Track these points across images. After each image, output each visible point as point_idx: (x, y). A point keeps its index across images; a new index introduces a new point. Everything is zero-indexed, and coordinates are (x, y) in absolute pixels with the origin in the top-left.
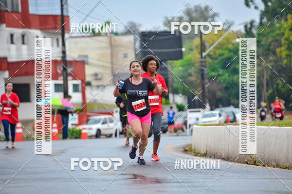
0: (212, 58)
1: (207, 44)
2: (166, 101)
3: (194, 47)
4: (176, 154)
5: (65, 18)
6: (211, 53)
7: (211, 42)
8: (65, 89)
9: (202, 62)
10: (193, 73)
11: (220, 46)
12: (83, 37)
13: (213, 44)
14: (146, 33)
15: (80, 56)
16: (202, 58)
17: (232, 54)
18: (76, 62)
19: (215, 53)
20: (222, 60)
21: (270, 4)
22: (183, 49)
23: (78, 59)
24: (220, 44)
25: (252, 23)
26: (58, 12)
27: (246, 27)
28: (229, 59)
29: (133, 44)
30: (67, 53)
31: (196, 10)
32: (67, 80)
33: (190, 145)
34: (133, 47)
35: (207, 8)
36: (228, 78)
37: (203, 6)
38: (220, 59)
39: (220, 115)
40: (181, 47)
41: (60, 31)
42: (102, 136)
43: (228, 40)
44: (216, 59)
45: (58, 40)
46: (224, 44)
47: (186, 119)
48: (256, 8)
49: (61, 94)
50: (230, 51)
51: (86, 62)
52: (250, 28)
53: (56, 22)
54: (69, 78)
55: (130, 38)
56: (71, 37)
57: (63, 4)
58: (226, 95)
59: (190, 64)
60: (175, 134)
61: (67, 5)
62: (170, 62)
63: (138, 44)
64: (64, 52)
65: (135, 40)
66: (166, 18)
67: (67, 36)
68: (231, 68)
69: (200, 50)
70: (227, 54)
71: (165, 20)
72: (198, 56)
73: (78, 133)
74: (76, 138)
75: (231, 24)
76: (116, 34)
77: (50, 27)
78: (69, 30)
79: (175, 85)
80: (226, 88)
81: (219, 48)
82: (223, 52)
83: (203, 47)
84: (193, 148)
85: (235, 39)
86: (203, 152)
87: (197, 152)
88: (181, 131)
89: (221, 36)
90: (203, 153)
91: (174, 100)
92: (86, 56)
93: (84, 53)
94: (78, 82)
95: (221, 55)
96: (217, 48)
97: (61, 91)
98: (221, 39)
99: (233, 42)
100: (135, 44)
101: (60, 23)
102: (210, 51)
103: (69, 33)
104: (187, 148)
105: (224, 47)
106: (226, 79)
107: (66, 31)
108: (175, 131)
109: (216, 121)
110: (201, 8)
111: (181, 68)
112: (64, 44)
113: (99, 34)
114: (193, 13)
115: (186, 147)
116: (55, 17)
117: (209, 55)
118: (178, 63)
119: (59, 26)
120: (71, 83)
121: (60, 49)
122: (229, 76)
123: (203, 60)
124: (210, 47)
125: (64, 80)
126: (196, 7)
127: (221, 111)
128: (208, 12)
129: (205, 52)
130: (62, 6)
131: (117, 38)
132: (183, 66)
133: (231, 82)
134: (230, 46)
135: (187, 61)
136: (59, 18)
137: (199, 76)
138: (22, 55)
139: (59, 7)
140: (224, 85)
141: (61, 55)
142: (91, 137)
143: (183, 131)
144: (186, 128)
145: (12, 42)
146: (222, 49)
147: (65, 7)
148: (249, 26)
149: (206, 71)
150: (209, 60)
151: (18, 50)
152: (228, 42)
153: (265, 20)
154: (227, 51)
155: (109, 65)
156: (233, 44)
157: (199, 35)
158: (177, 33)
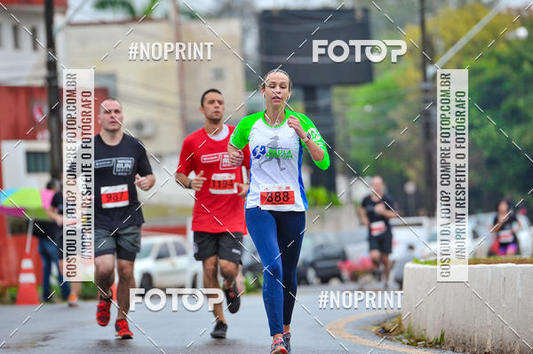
1: (439, 44)
2: (329, 196)
4: (360, 341)
7: (449, 36)
9: (426, 91)
10: (401, 121)
11: (475, 48)
12: (103, 23)
13: (453, 44)
14: (275, 13)
16: (425, 79)
17: (506, 69)
20: (480, 86)
24: (473, 42)
28: (497, 82)
32: (60, 141)
33: (399, 316)
36: (495, 134)
38: (473, 82)
39: (475, 235)
41: (40, 9)
43: (493, 30)
45: (34, 31)
46: (485, 43)
49: (45, 178)
50: (501, 60)
51: (110, 93)
55: (232, 27)
56: (71, 24)
58: (491, 181)
59: (392, 97)
60: (352, 285)
62: (337, 90)
63: (252, 43)
64: (52, 66)
65: (245, 31)
67: (59, 20)
68: (506, 106)
69: (419, 60)
70: (492, 70)
72: (415, 75)
76: (193, 16)
78: (66, 6)
79: (354, 154)
80: (492, 163)
81: (470, 55)
82: (483, 63)
84: (405, 326)
85: (514, 27)
86: (432, 335)
87: (416, 335)
89: (477, 21)
90: (432, 339)
91: (350, 194)
92: (112, 76)
93: (107, 69)
96: (466, 53)
97: (44, 170)
98: (475, 30)
99: (510, 36)
100: (243, 42)
103: (64, 13)
104: (388, 326)
106: (489, 138)
107: (57, 9)
108: (355, 277)
111: (368, 108)
112: (51, 44)
113: (147, 17)
115: (385, 322)
118: (360, 93)
121: (41, 56)
122: (497, 128)
123: (428, 85)
124: (446, 50)
125: (52, 140)
127: (478, 223)
131: (194, 26)
132: (373, 102)
133: (504, 147)
134: (502, 49)
135: (386, 88)
137: (419, 128)
140: (486, 153)
141: (43, 72)
152: (496, 36)
154: (493, 63)
155: (174, 100)
156: (508, 43)
157: (417, 18)
158: (359, 15)
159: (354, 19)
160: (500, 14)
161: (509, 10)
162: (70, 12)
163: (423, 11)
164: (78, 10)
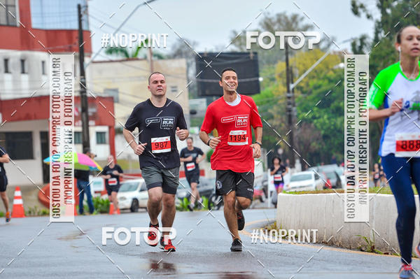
0: (303, 93)
1: (296, 72)
3: (276, 76)
5: (85, 34)
6: (302, 85)
7: (301, 67)
8: (86, 140)
9: (289, 98)
10: (275, 115)
11: (316, 74)
12: (111, 61)
13: (305, 72)
14: (205, 55)
15: (106, 90)
16: (288, 91)
18: (100, 98)
19: (308, 85)
20: (319, 95)
21: (389, 11)
22: (261, 79)
23: (103, 95)
24: (315, 71)
25: (363, 39)
26: (75, 26)
27: (354, 45)
29: (185, 72)
30: (88, 86)
31: (279, 21)
32: (88, 126)
33: (274, 222)
34: (185, 76)
35: (295, 18)
36: (327, 122)
37: (289, 14)
38: (315, 93)
39: (317, 177)
40: (258, 76)
41: (77, 54)
42: (140, 210)
43: (326, 65)
44: (310, 93)
46: (321, 71)
47: (265, 184)
48: (369, 17)
49: (80, 147)
50: (330, 81)
51: (115, 99)
52: (361, 47)
53: (70, 40)
54: (91, 123)
55: (181, 63)
56: (94, 62)
57: (82, 13)
58: (325, 147)
59: (271, 101)
61: (87, 14)
63: (192, 71)
65: (188, 65)
66: (235, 32)
67: (87, 60)
68: (333, 106)
69: (285, 80)
70: (325, 86)
71: (233, 36)
72: (283, 89)
73: (105, 205)
74: (102, 212)
75: (331, 42)
76: (160, 57)
77: (62, 47)
78: (91, 52)
80: (325, 137)
81: (313, 77)
82: (320, 82)
83: (290, 76)
84: (278, 228)
85: (339, 63)
88: (258, 201)
89: (317, 59)
92: (116, 90)
93: (113, 86)
94: (105, 129)
95: (316, 87)
96: (311, 77)
97: (79, 143)
98: (317, 63)
99: (335, 67)
100: (187, 71)
101: (77, 41)
102: (301, 81)
103: (90, 56)
105: (322, 76)
106: (324, 124)
107: (86, 54)
109: (311, 185)
110: (286, 18)
112: (83, 73)
113: (135, 58)
114: (274, 24)
115: (267, 225)
116: (70, 32)
117: (299, 88)
119: (76, 46)
120: (94, 130)
122: (329, 119)
123: (290, 95)
124: (300, 76)
125: (83, 126)
126: (279, 15)
127: (318, 171)
128: (297, 23)
129: (293, 83)
130: (80, 16)
131: (161, 62)
132: (260, 104)
133: (332, 127)
134: (331, 74)
135: (267, 97)
136: (76, 35)
137: (285, 118)
138: (21, 90)
139: (76, 17)
140: (322, 132)
141: (79, 88)
142: (123, 210)
143: (262, 201)
144: (267, 197)
145: (7, 71)
146: (319, 79)
147: (84, 17)
148: (358, 44)
149: (296, 110)
150: (298, 94)
151: (15, 81)
152: (327, 68)
153: (382, 35)
154: (326, 82)
156: (334, 71)
157: (284, 57)
158: (252, 55)
159: (249, 57)
160: (329, 55)
161: (334, 52)
162: (93, 56)
163: (287, 54)
164: (97, 54)
